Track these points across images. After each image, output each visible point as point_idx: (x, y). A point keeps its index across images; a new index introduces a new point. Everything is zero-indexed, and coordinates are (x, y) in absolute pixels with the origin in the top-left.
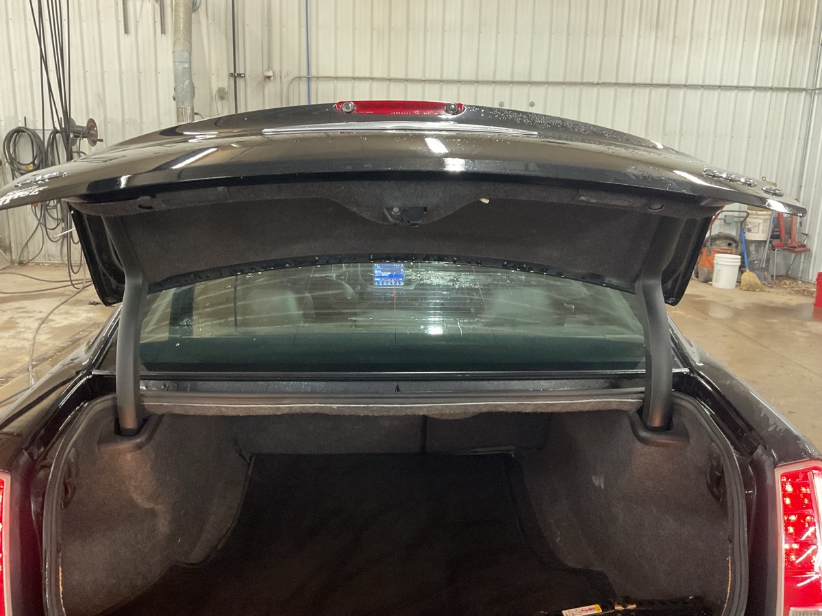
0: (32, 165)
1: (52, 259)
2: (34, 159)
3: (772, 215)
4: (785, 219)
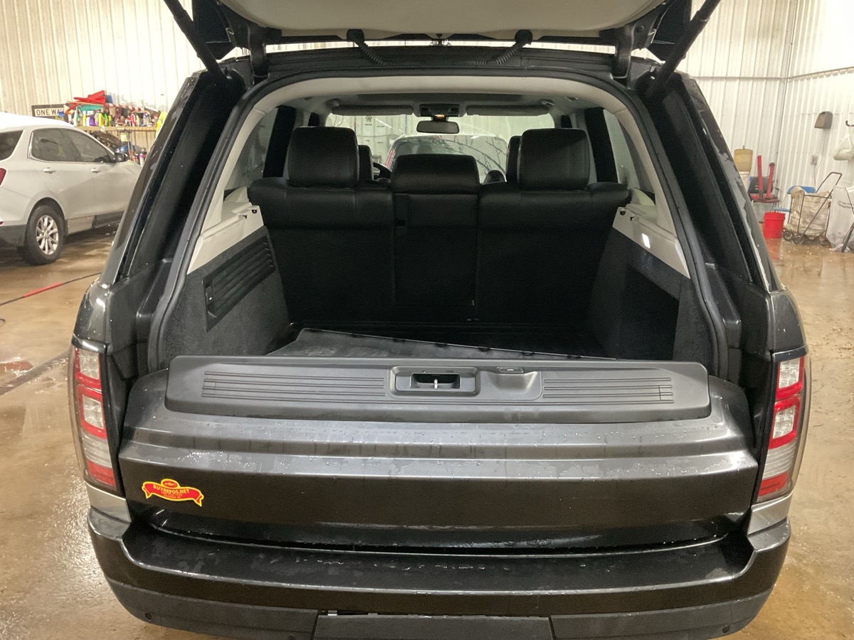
3: (749, 174)
4: (764, 179)
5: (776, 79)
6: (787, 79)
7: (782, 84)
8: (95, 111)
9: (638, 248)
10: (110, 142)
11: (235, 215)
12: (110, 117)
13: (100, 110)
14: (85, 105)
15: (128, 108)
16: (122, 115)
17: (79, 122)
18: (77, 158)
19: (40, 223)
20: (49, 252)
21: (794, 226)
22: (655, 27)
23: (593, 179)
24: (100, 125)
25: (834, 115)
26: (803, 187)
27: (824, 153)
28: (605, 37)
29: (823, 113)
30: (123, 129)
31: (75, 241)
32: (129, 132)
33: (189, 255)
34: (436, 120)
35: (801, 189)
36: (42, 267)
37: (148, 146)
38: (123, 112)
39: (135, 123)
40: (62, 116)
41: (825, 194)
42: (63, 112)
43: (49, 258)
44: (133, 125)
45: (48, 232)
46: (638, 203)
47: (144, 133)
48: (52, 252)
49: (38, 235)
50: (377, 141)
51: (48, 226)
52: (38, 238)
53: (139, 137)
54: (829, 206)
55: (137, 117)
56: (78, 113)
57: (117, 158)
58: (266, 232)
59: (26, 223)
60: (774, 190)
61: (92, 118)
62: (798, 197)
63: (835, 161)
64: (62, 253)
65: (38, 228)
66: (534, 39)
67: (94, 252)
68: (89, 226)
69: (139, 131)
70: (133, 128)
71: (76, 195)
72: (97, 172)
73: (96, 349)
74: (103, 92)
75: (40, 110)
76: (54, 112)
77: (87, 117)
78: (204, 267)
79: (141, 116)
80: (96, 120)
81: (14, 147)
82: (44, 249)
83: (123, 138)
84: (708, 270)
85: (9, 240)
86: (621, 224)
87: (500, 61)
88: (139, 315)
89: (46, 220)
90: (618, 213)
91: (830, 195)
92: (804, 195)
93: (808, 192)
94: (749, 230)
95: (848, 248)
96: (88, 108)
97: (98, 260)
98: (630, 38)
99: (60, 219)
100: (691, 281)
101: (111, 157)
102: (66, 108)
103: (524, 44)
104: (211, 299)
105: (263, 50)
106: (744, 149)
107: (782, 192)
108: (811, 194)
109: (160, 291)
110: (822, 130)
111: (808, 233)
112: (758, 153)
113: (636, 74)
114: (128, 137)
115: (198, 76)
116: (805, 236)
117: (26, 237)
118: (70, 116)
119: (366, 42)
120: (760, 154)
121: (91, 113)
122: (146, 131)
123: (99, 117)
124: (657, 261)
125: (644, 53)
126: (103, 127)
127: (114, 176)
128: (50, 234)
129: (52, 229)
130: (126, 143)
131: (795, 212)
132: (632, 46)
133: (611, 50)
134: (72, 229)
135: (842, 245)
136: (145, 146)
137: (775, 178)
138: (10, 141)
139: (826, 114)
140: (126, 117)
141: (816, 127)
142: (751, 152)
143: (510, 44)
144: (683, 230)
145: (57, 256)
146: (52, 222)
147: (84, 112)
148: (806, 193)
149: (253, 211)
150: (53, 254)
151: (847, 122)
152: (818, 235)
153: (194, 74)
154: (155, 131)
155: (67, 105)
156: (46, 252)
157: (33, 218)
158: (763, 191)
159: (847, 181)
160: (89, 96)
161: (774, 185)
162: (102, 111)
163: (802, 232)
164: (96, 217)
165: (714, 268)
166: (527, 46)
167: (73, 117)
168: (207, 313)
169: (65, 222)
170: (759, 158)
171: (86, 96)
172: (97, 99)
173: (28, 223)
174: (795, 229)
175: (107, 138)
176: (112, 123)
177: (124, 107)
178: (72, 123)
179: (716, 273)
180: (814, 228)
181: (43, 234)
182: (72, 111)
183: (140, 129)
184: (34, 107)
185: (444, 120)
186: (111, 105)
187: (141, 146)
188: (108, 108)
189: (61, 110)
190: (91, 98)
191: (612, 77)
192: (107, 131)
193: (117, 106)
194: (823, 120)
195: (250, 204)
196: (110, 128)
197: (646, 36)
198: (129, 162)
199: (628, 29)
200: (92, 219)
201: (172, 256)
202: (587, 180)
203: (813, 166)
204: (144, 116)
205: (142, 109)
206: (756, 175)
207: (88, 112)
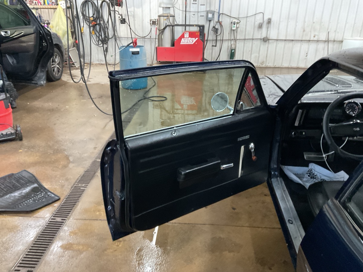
0: (92, 18)
1: (101, 62)
2: (94, 15)
39: (40, 3)
47: (47, 10)
70: (39, 6)
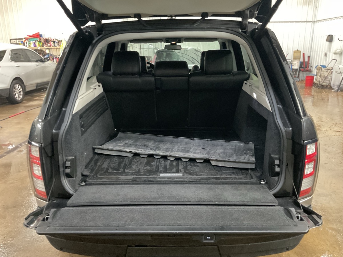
3: (299, 61)
4: (305, 62)
5: (310, 22)
6: (315, 21)
7: (313, 23)
8: (36, 41)
9: (252, 98)
10: (42, 53)
11: (91, 88)
12: (42, 43)
13: (37, 40)
14: (32, 38)
15: (49, 39)
16: (47, 42)
17: (29, 45)
18: (29, 61)
19: (15, 87)
20: (19, 99)
21: (318, 81)
22: (257, 10)
23: (235, 69)
24: (38, 46)
25: (334, 36)
26: (321, 66)
27: (330, 51)
28: (237, 14)
29: (329, 35)
30: (47, 48)
31: (29, 94)
32: (50, 49)
33: (73, 107)
34: (172, 44)
35: (320, 66)
36: (16, 105)
37: (57, 54)
38: (47, 41)
39: (52, 45)
40: (22, 43)
41: (330, 68)
42: (22, 42)
43: (19, 101)
44: (51, 46)
45: (18, 91)
46: (252, 79)
47: (56, 49)
48: (20, 99)
49: (14, 92)
50: (150, 50)
51: (18, 88)
52: (14, 93)
53: (53, 50)
54: (332, 73)
55: (53, 43)
56: (29, 42)
57: (45, 60)
58: (104, 94)
59: (9, 87)
60: (310, 67)
61: (34, 44)
62: (319, 70)
63: (334, 55)
64: (24, 99)
65: (14, 89)
66: (209, 15)
67: (37, 98)
68: (34, 88)
69: (53, 48)
70: (51, 47)
71: (29, 75)
72: (37, 66)
73: (37, 145)
74: (39, 33)
75: (13, 41)
76: (19, 41)
77: (32, 43)
78: (80, 111)
79: (54, 42)
80: (36, 44)
81: (3, 57)
82: (17, 98)
83: (47, 51)
84: (279, 108)
85: (3, 94)
86: (246, 88)
87: (195, 25)
88: (54, 131)
89: (17, 86)
90: (244, 83)
91: (332, 68)
92: (322, 69)
93: (323, 68)
94: (295, 93)
95: (339, 90)
96: (33, 39)
97: (39, 101)
98: (247, 15)
99: (23, 85)
100: (272, 113)
101: (42, 59)
102: (24, 40)
103: (205, 18)
104: (82, 123)
105: (100, 22)
106: (297, 50)
107: (313, 68)
108: (325, 68)
109: (62, 121)
110: (329, 42)
111: (323, 84)
112: (303, 51)
113: (250, 29)
114: (49, 51)
115: (75, 34)
116: (322, 85)
117: (9, 93)
118: (25, 43)
119: (142, 18)
120: (304, 52)
121: (34, 42)
122: (57, 48)
123: (37, 43)
124: (259, 104)
125: (254, 20)
126: (39, 47)
127: (45, 67)
128: (19, 91)
129: (20, 89)
130: (48, 54)
131: (318, 76)
132: (248, 18)
133: (240, 19)
134: (27, 90)
135: (337, 89)
136: (56, 55)
137: (310, 62)
138: (2, 54)
139: (330, 36)
140: (48, 43)
141: (326, 41)
142: (300, 52)
143: (200, 18)
144: (269, 93)
145: (22, 100)
146: (20, 87)
147: (31, 41)
148: (322, 68)
149: (99, 86)
150: (20, 100)
151: (339, 39)
152: (327, 85)
153: (73, 33)
154: (60, 48)
155: (24, 38)
156: (18, 99)
157: (12, 85)
158: (305, 68)
159: (339, 63)
160: (33, 35)
161: (310, 65)
162: (38, 41)
163: (321, 84)
164: (37, 84)
165: (281, 107)
166: (206, 18)
167: (27, 43)
168: (81, 129)
169: (25, 87)
170: (304, 54)
171: (31, 35)
172: (36, 36)
173: (10, 87)
174: (318, 83)
175: (41, 52)
176: (43, 46)
177: (47, 39)
178: (26, 46)
179: (282, 110)
180: (326, 82)
181: (16, 91)
182: (26, 41)
183: (54, 47)
184: (11, 40)
185: (175, 44)
186: (42, 38)
187: (55, 54)
188: (40, 39)
189: (22, 40)
190: (34, 36)
191: (240, 30)
192: (41, 49)
193: (44, 38)
194: (329, 38)
195: (98, 83)
196: (42, 48)
197: (254, 14)
198: (50, 62)
199: (246, 11)
200: (36, 85)
201: (66, 107)
202: (232, 70)
203: (325, 57)
204: (55, 43)
205: (55, 40)
206: (303, 61)
207: (33, 41)
